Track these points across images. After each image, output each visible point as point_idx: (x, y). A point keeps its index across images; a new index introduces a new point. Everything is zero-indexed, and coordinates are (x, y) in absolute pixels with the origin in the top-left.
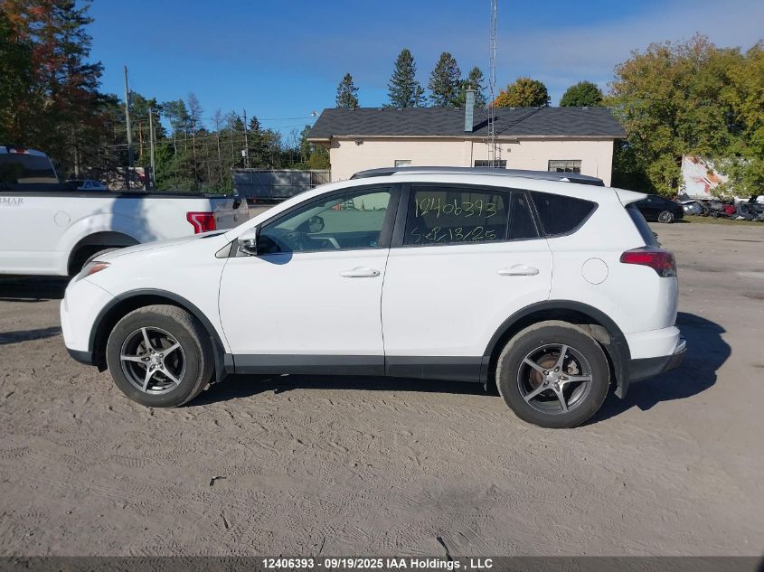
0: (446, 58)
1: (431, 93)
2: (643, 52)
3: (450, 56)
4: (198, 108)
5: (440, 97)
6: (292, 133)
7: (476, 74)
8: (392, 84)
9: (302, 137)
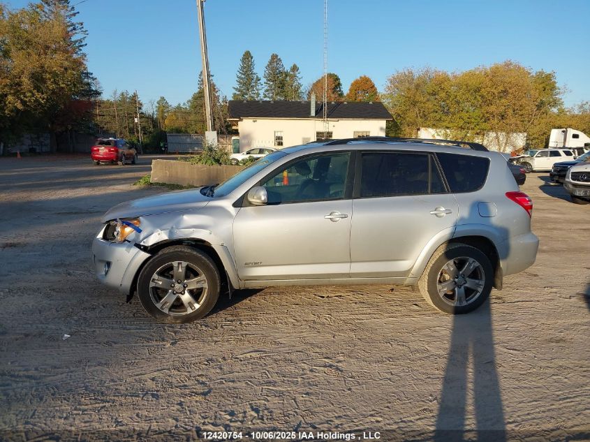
0: (275, 58)
1: (265, 80)
2: (401, 71)
3: (277, 56)
4: (100, 88)
5: (272, 83)
6: (150, 102)
7: (295, 68)
8: (238, 74)
9: (158, 105)
